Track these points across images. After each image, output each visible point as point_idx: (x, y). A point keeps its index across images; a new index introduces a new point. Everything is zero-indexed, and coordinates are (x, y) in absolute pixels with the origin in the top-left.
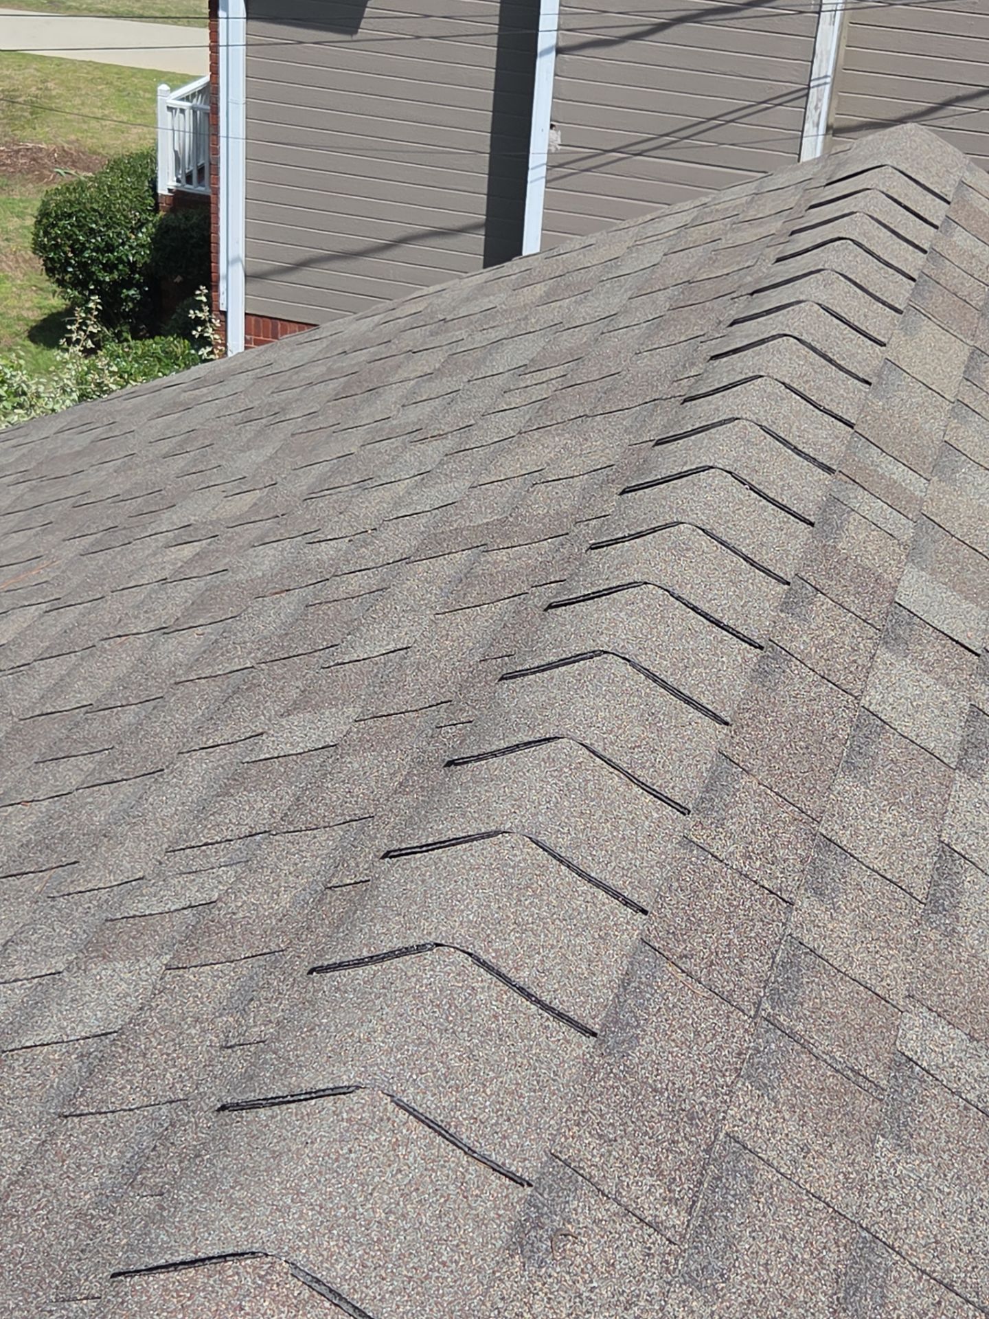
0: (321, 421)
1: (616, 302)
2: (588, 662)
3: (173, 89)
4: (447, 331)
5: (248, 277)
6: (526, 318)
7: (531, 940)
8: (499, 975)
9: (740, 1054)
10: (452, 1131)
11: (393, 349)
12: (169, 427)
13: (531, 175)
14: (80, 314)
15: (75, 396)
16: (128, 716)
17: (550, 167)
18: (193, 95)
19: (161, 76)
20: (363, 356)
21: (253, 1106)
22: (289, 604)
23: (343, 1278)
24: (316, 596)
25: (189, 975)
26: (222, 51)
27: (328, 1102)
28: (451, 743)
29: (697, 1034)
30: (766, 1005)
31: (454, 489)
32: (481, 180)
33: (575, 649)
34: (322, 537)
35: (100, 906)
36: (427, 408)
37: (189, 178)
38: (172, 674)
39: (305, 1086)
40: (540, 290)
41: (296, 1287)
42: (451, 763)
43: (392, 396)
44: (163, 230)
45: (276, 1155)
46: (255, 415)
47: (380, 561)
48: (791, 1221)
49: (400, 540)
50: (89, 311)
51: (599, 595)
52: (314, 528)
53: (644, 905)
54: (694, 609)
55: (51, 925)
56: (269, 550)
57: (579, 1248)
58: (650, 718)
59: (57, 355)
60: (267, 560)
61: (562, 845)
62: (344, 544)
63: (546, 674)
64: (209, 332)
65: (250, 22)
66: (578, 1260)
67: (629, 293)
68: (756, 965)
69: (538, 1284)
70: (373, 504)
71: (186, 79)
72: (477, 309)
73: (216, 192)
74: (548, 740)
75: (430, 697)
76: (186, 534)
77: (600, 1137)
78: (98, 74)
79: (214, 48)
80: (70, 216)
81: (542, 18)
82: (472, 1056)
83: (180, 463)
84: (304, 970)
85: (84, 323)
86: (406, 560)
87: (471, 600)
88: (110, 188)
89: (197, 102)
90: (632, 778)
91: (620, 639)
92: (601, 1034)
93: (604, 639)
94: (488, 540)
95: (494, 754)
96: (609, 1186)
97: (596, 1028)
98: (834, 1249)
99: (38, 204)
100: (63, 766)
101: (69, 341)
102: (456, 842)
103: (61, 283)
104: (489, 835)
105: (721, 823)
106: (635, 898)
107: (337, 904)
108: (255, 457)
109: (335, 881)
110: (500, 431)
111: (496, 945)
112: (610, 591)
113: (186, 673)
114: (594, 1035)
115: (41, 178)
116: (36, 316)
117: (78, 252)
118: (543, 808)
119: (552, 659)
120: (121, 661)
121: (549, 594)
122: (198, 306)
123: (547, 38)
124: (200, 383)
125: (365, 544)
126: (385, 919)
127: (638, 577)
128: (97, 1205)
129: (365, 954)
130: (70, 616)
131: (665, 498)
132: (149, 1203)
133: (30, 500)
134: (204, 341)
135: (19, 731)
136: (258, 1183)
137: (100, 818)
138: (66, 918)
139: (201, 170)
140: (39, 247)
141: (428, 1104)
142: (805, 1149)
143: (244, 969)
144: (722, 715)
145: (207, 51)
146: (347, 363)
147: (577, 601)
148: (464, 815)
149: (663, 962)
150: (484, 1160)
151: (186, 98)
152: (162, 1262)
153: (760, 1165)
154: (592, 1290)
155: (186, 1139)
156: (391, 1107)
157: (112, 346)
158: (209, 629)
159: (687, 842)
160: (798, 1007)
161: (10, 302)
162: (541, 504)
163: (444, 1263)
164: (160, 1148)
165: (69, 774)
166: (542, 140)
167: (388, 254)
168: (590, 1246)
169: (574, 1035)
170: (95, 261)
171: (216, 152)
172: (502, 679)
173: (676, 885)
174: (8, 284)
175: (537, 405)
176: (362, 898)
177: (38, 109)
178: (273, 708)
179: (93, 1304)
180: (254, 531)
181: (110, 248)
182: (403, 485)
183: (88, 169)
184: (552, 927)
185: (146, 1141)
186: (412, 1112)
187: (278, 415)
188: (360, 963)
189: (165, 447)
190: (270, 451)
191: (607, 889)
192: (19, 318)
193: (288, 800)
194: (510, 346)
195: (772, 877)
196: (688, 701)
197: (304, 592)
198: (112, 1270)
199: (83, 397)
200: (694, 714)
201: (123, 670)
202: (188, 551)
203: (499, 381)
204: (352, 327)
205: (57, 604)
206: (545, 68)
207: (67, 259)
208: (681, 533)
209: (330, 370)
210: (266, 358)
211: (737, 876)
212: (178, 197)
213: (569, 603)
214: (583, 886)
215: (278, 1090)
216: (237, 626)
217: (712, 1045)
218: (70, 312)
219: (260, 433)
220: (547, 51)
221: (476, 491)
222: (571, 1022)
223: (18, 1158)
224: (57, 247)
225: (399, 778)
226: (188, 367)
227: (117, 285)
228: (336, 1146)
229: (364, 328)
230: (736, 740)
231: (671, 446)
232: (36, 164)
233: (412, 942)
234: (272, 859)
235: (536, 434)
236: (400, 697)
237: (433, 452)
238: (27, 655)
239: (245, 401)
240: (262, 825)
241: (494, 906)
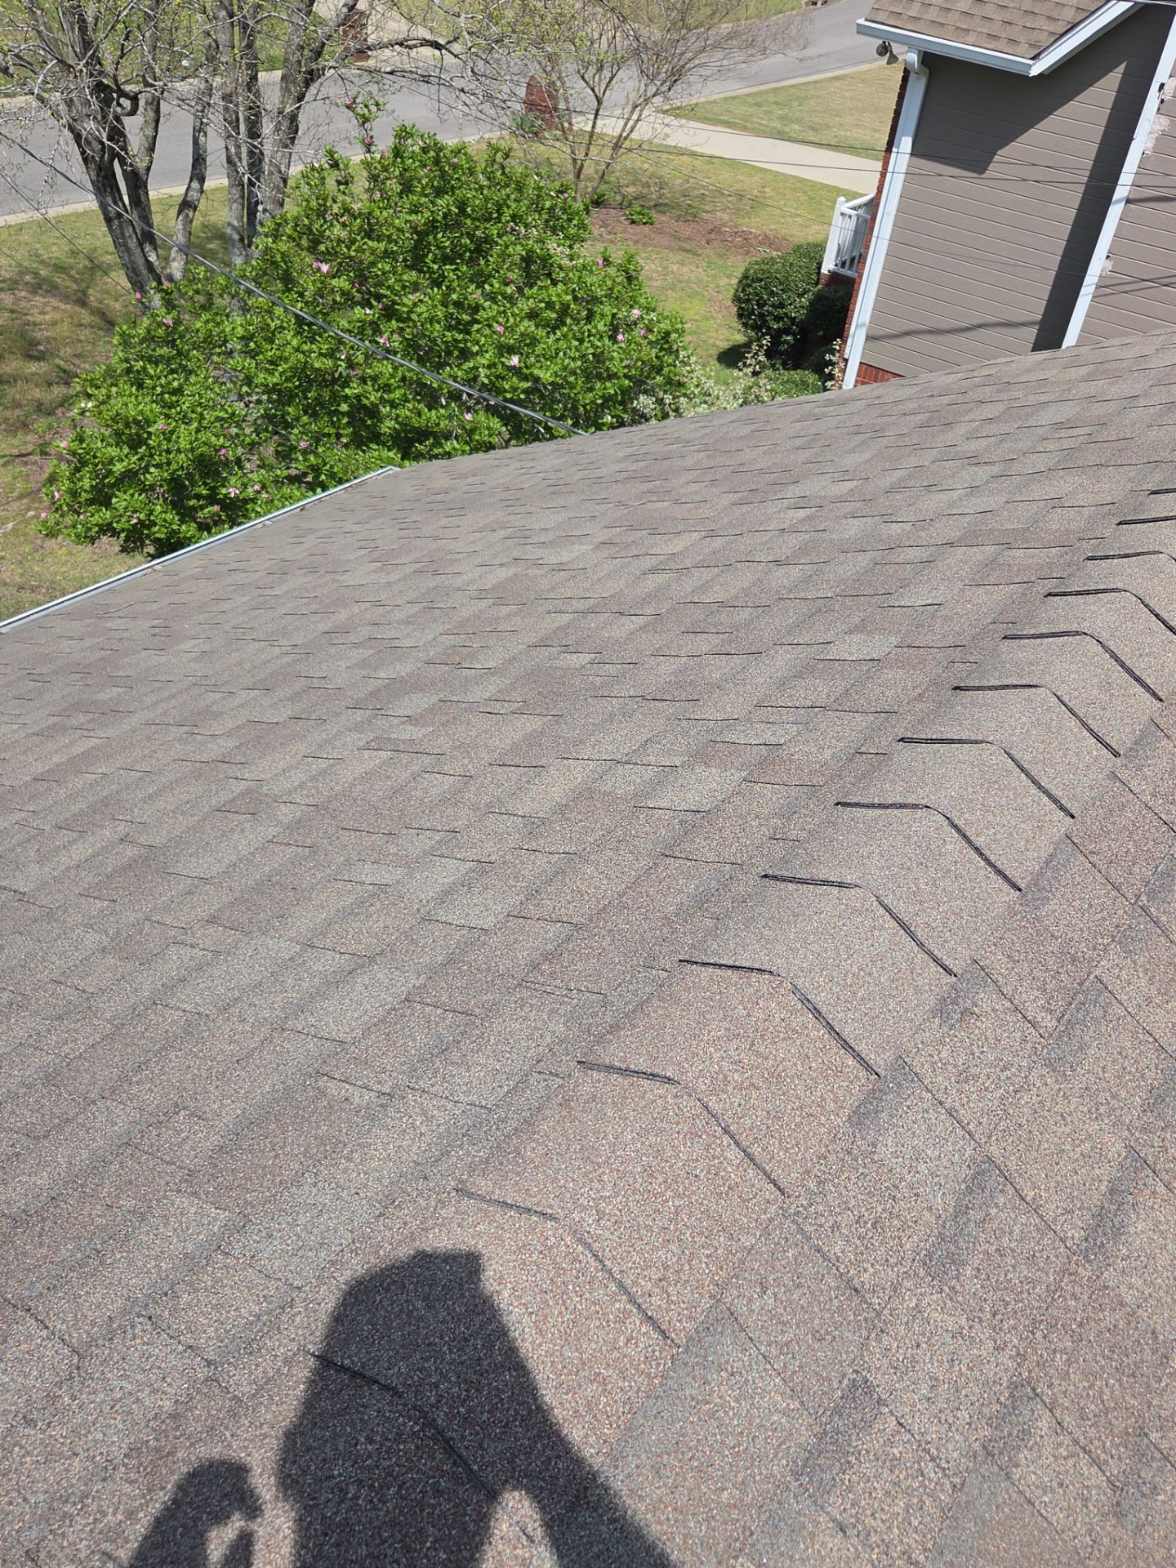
0: (907, 441)
1: (1138, 388)
2: (1070, 639)
3: (847, 201)
4: (1009, 390)
5: (869, 338)
6: (1069, 389)
7: (991, 818)
8: (964, 836)
9: (1117, 926)
10: (912, 929)
11: (967, 398)
12: (803, 429)
13: (1083, 291)
14: (755, 347)
15: (740, 401)
16: (745, 614)
17: (1098, 287)
18: (860, 207)
19: (840, 191)
20: (945, 400)
21: (783, 879)
22: (864, 560)
23: (824, 1002)
24: (883, 558)
25: (757, 787)
26: (889, 176)
27: (835, 890)
28: (959, 673)
29: (1090, 906)
30: (1144, 898)
31: (993, 501)
32: (1046, 290)
33: (1063, 627)
34: (894, 519)
35: (708, 731)
36: (984, 442)
37: (843, 265)
38: (778, 592)
39: (822, 876)
40: (1083, 371)
41: (793, 1000)
42: (956, 688)
43: (962, 430)
44: (819, 297)
45: (795, 915)
46: (862, 429)
47: (932, 542)
48: (1128, 1044)
49: (949, 530)
50: (761, 346)
51: (1088, 593)
52: (890, 511)
53: (1073, 812)
54: (1157, 616)
55: (676, 736)
56: (856, 522)
57: (979, 1024)
58: (1106, 685)
59: (736, 373)
60: (853, 529)
61: (1026, 759)
62: (908, 526)
63: (1038, 641)
64: (836, 372)
65: (914, 159)
66: (977, 1031)
67: (1151, 383)
68: (1143, 870)
69: (948, 1040)
70: (933, 503)
71: (856, 195)
72: (1034, 378)
73: (861, 277)
74: (1031, 686)
75: (950, 641)
76: (802, 502)
77: (1009, 957)
78: (799, 185)
79: (883, 174)
80: (761, 280)
81: (1122, 175)
82: (934, 884)
83: (806, 454)
84: (832, 802)
85: (756, 354)
86: (951, 544)
87: (992, 580)
88: (791, 264)
89: (861, 212)
90: (1084, 724)
91: (1099, 627)
92: (1024, 890)
93: (1086, 624)
94: (1012, 540)
95: (990, 688)
96: (1007, 990)
97: (1023, 886)
98: (1154, 1070)
99: (742, 270)
100: (700, 637)
101: (745, 365)
102: (952, 741)
103: (745, 325)
104: (976, 742)
105: (1140, 768)
106: (1069, 806)
107: (861, 764)
108: (859, 458)
109: (863, 749)
110: (1035, 466)
111: (966, 816)
112: (1097, 592)
113: (787, 593)
114: (1020, 890)
115: (748, 253)
116: (724, 345)
117: (760, 306)
118: (1018, 731)
119: (1045, 631)
120: (747, 577)
121: (1050, 586)
122: (832, 352)
123: (1121, 192)
124: (829, 403)
125: (923, 529)
126: (893, 782)
127: (1120, 585)
128: (677, 915)
129: (876, 801)
130: (718, 543)
131: (1151, 533)
132: (709, 923)
133: (706, 464)
134: (831, 377)
135: (675, 610)
136: (781, 929)
137: (717, 675)
138: (685, 734)
139: (853, 260)
140: (737, 299)
141: (900, 908)
142: (1149, 1000)
143: (793, 792)
144: (1160, 694)
145: (878, 176)
146: (933, 403)
147: (1070, 594)
148: (960, 725)
149: (1077, 853)
150: (930, 953)
151: (854, 209)
152: (712, 961)
153: (1114, 1002)
154: (982, 1052)
155: (739, 889)
156: (875, 904)
157: (769, 372)
158: (807, 567)
159: (1113, 776)
160: (1166, 905)
161: (710, 334)
162: (1056, 521)
163: (890, 1011)
164: (721, 891)
165: (703, 644)
166: (1098, 265)
167: (967, 334)
168: (986, 1024)
169: (1006, 887)
170: (770, 313)
171: (867, 247)
172: (1005, 638)
173: (1098, 803)
174: (712, 322)
175: (1066, 452)
176: (880, 764)
177: (757, 204)
178: (842, 627)
179: (665, 974)
180: (848, 508)
181: (782, 306)
182: (957, 493)
183: (777, 250)
184: (1006, 813)
185: (713, 883)
186: (889, 911)
187: (878, 432)
188: (873, 806)
189: (798, 442)
190: (868, 455)
191: (1050, 796)
192: (714, 345)
193: (840, 690)
194: (1053, 408)
195: (1169, 813)
196: (1137, 679)
197: (874, 554)
198: (681, 958)
199: (745, 403)
200: (1139, 689)
201: (746, 584)
202: (801, 514)
203: (1040, 431)
204: (941, 379)
205: (711, 534)
206: (1115, 213)
207: (753, 309)
208: (1159, 560)
209: (920, 407)
210: (877, 392)
211: (1143, 806)
212: (834, 276)
213: (1065, 594)
214: (1033, 790)
215: (803, 874)
216: (827, 568)
217: (1099, 916)
218: (748, 345)
219: (863, 442)
220: (1119, 201)
221: (1010, 506)
222: (1005, 877)
223: (633, 873)
224: (748, 301)
225: (919, 691)
226: (813, 393)
227: (780, 332)
228: (836, 919)
229: (950, 381)
230: (1165, 713)
231: (1163, 497)
232: (747, 241)
233: (910, 801)
234: (823, 726)
235: (1061, 473)
236: (929, 637)
237: (983, 473)
238: (688, 563)
239: (856, 420)
240: (822, 700)
241: (970, 790)
